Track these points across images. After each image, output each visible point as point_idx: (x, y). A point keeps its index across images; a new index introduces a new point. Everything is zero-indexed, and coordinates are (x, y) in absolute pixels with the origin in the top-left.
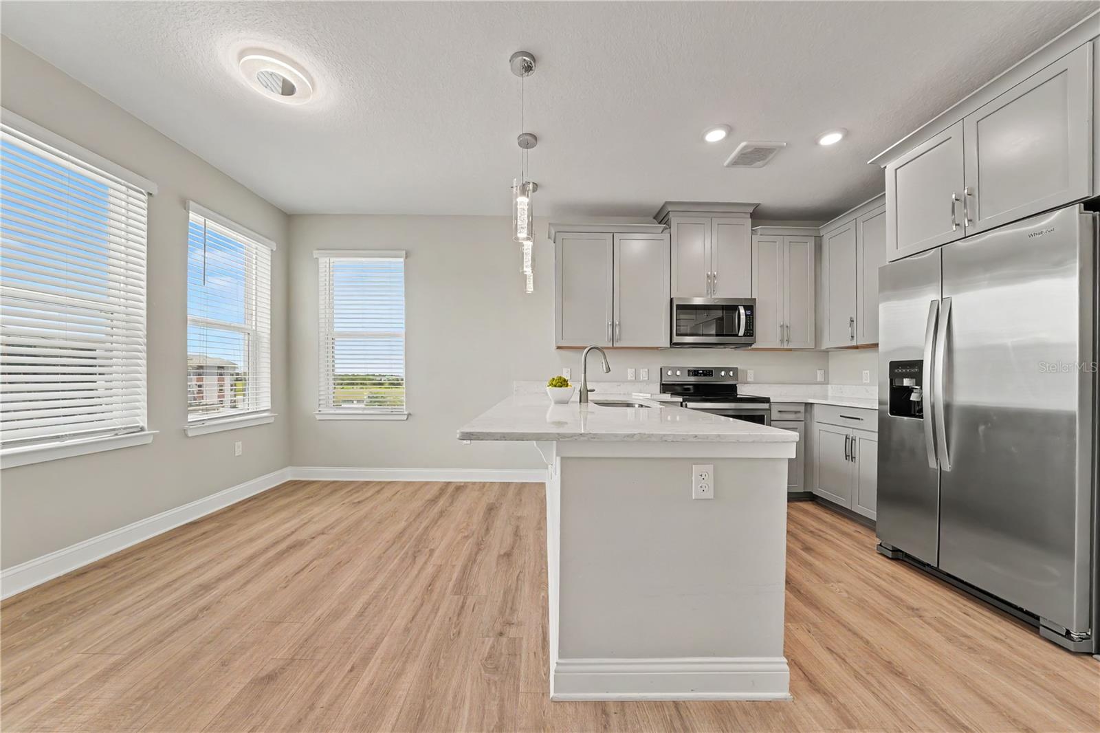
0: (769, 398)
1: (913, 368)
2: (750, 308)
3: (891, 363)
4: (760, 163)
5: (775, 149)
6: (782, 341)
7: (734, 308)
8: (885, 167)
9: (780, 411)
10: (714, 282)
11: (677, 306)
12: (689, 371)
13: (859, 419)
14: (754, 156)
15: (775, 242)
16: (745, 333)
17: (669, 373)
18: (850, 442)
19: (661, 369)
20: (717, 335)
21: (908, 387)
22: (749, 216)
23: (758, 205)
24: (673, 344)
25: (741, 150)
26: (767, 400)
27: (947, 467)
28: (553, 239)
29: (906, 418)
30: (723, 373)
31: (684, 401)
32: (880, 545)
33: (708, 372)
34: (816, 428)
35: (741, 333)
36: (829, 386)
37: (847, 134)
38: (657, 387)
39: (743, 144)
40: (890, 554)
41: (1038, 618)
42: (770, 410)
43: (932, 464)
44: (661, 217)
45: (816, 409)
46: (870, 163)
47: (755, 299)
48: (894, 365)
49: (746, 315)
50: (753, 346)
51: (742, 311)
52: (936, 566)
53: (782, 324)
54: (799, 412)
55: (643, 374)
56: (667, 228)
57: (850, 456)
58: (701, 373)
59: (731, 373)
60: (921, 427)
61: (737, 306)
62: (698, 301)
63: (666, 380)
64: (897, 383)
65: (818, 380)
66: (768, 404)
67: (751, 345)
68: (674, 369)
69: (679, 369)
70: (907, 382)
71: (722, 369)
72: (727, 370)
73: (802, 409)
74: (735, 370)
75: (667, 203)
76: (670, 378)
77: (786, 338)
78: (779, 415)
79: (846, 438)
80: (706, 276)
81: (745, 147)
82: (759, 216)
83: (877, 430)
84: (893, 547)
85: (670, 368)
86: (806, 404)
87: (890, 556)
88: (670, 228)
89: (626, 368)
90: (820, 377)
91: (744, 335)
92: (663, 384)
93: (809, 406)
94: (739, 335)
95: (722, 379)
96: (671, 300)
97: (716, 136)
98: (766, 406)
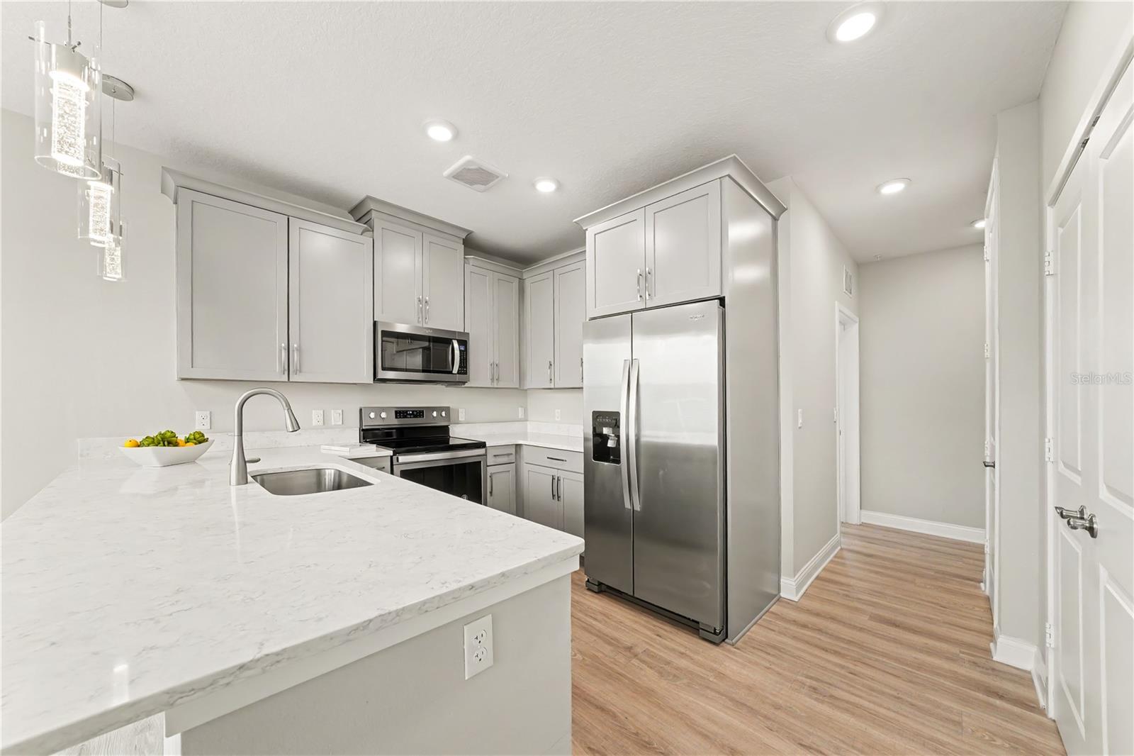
0: (485, 443)
1: (612, 419)
2: (464, 343)
3: (594, 412)
4: (482, 187)
5: (497, 177)
6: (492, 380)
7: (448, 342)
8: (587, 229)
9: (495, 456)
10: (425, 308)
11: (382, 331)
12: (396, 412)
13: (563, 460)
14: (475, 177)
15: (485, 275)
16: (459, 370)
17: (372, 415)
18: (556, 481)
19: (361, 410)
20: (424, 371)
21: (606, 435)
22: (462, 242)
23: (470, 233)
24: (376, 379)
25: (465, 164)
26: (482, 445)
27: (638, 508)
28: (173, 197)
29: (606, 464)
30: (435, 414)
31: (394, 454)
32: (588, 581)
33: (418, 413)
34: (525, 469)
35: (455, 370)
36: (528, 422)
37: (560, 186)
38: (355, 435)
39: (468, 157)
40: (596, 588)
41: (698, 623)
42: (486, 455)
43: (628, 505)
44: (360, 213)
45: (525, 451)
46: (575, 222)
47: (468, 334)
48: (597, 415)
49: (460, 351)
50: (466, 385)
51: (456, 345)
52: (632, 594)
53: (492, 362)
54: (511, 454)
55: (335, 418)
56: (369, 231)
57: (556, 495)
58: (410, 414)
59: (443, 414)
60: (619, 472)
61: (451, 340)
62: (401, 328)
63: (367, 424)
64: (598, 431)
65: (520, 417)
66: (484, 450)
67: (464, 383)
68: (379, 410)
69: (383, 409)
70: (606, 431)
71: (433, 409)
72: (439, 409)
73: (513, 450)
74: (447, 409)
75: (368, 198)
76: (372, 420)
77: (496, 377)
78: (494, 459)
79: (553, 479)
80: (416, 300)
81: (469, 162)
82: (472, 245)
83: (583, 472)
84: (599, 582)
85: (373, 409)
86: (517, 445)
87: (596, 591)
88: (373, 231)
89: (311, 410)
90: (521, 415)
91: (458, 373)
92: (363, 430)
93: (518, 446)
94: (453, 372)
95: (435, 419)
96: (375, 323)
97: (440, 134)
98: (481, 451)
